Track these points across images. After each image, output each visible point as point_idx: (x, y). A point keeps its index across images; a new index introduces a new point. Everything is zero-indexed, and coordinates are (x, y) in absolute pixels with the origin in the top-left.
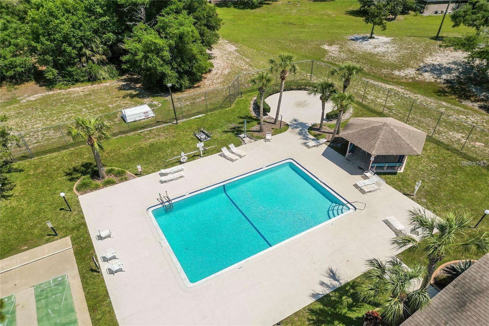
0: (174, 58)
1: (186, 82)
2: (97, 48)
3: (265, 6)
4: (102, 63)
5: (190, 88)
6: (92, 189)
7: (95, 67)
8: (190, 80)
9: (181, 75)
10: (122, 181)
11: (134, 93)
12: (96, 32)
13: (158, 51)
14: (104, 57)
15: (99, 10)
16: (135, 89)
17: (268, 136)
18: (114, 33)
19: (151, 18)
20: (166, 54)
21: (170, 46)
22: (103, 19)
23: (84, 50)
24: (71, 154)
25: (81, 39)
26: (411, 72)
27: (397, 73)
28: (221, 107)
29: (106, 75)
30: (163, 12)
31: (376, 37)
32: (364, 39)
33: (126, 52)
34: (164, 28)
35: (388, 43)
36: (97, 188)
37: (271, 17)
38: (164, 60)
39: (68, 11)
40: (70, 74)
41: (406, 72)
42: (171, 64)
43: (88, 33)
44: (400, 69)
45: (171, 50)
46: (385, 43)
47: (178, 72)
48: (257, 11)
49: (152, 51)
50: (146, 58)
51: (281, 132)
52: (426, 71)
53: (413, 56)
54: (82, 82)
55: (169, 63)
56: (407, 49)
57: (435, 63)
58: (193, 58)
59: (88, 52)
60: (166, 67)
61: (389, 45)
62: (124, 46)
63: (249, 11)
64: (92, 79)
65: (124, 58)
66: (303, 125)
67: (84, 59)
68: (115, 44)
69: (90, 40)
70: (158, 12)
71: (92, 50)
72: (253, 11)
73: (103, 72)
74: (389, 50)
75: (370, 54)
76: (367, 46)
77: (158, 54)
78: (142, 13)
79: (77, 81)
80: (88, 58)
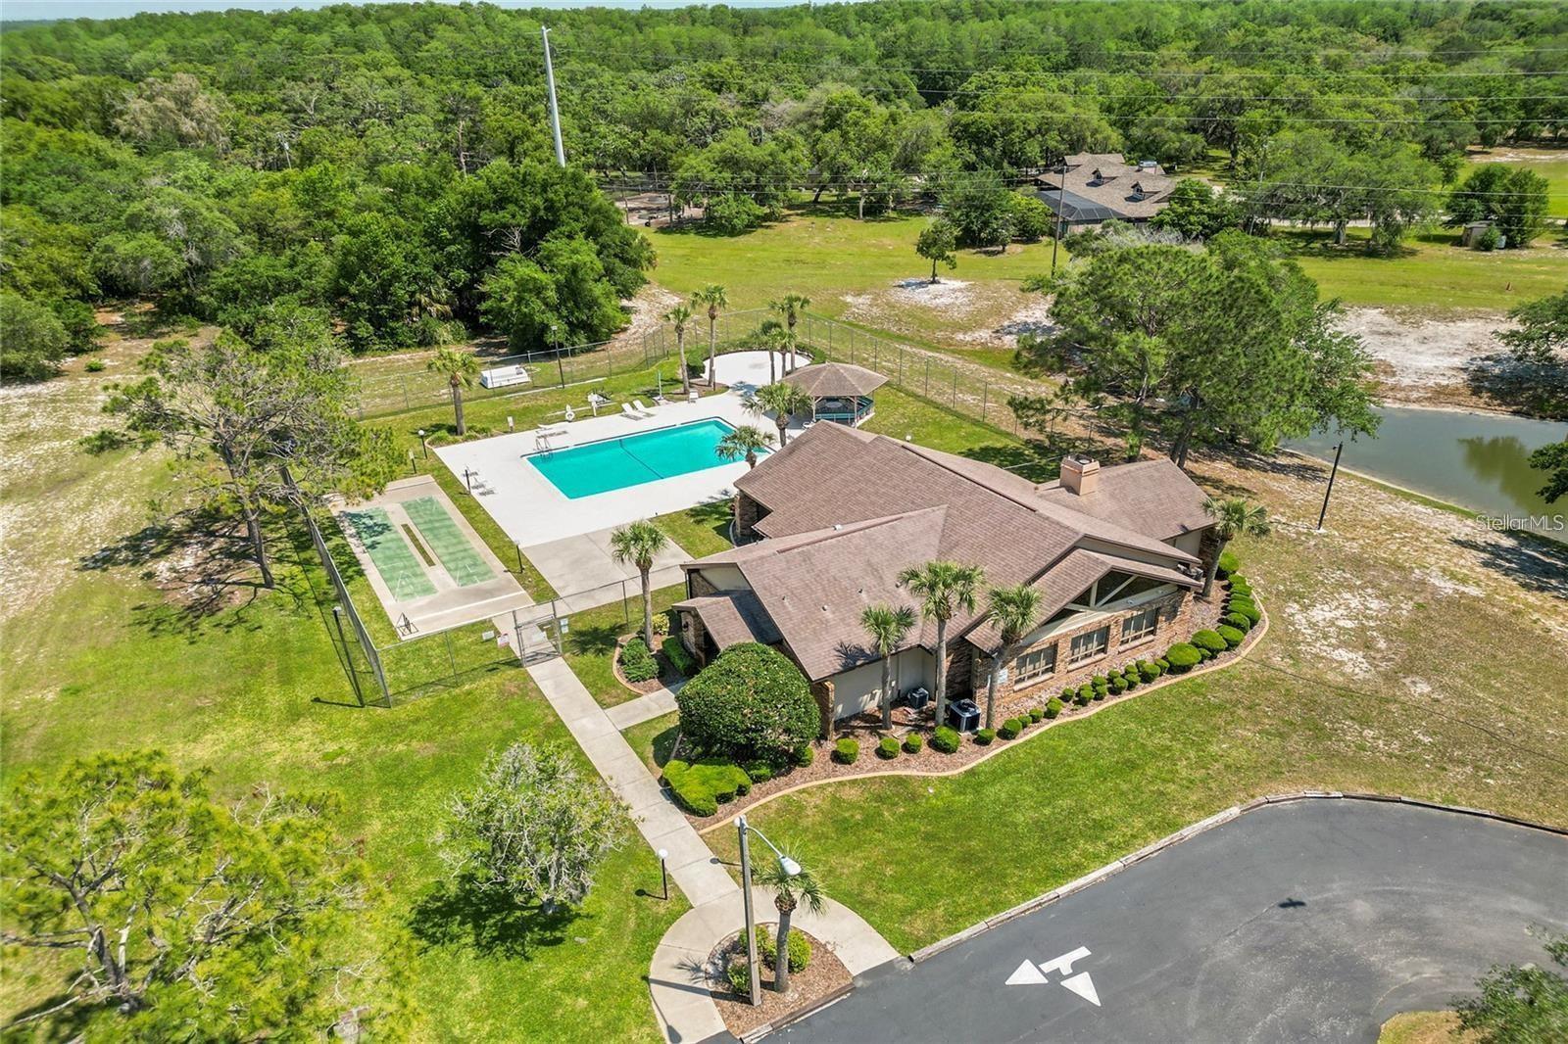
0: (563, 301)
1: (581, 340)
2: (438, 293)
3: (760, 230)
4: (443, 317)
5: (588, 350)
6: (448, 443)
7: (433, 322)
8: (588, 338)
9: (574, 328)
10: (486, 437)
11: (496, 359)
12: (437, 268)
13: (539, 290)
14: (448, 308)
15: (445, 233)
16: (499, 355)
17: (693, 395)
18: (468, 269)
19: (529, 245)
20: (552, 294)
21: (557, 282)
22: (452, 248)
23: (418, 296)
24: (413, 417)
25: (414, 278)
26: (984, 334)
27: (960, 336)
28: (634, 371)
29: (449, 337)
30: (548, 236)
31: (942, 281)
32: (921, 284)
33: (483, 297)
34: (548, 258)
35: (960, 290)
36: (455, 442)
37: (764, 250)
38: (546, 304)
39: (398, 237)
40: (393, 334)
41: (976, 335)
42: (557, 310)
43: (426, 270)
44: (965, 329)
45: (559, 289)
46: (954, 291)
47: (570, 324)
48: (742, 240)
49: (531, 291)
50: (519, 300)
51: (716, 393)
52: (1010, 333)
53: (997, 311)
54: (408, 347)
55: (556, 309)
56: (988, 299)
57: (1029, 320)
58: (593, 304)
59: (424, 299)
60: (549, 314)
61: (959, 294)
62: (483, 289)
63: (726, 240)
64: (426, 341)
65: (483, 306)
66: (750, 387)
67: (416, 310)
68: (469, 285)
69: (428, 281)
70: (541, 237)
71: (430, 295)
72: (733, 240)
73: (444, 332)
74: (958, 302)
75: (925, 309)
76: (923, 297)
77: (538, 294)
78: (516, 239)
79: (401, 345)
80: (423, 309)
